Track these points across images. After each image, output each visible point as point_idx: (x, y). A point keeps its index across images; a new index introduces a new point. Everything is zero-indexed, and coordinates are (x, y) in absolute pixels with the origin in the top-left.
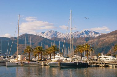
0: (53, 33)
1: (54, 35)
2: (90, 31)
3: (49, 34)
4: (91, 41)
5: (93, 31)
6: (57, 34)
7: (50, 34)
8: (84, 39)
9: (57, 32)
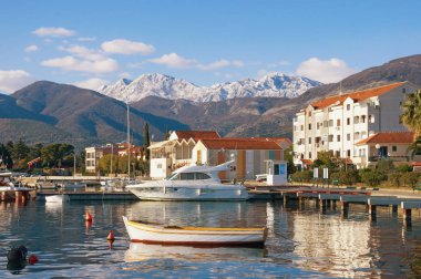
0: (160, 83)
1: (164, 89)
2: (294, 79)
3: (145, 86)
4: (277, 109)
5: (304, 79)
6: (175, 88)
7: (150, 88)
8: (253, 103)
9: (173, 79)
